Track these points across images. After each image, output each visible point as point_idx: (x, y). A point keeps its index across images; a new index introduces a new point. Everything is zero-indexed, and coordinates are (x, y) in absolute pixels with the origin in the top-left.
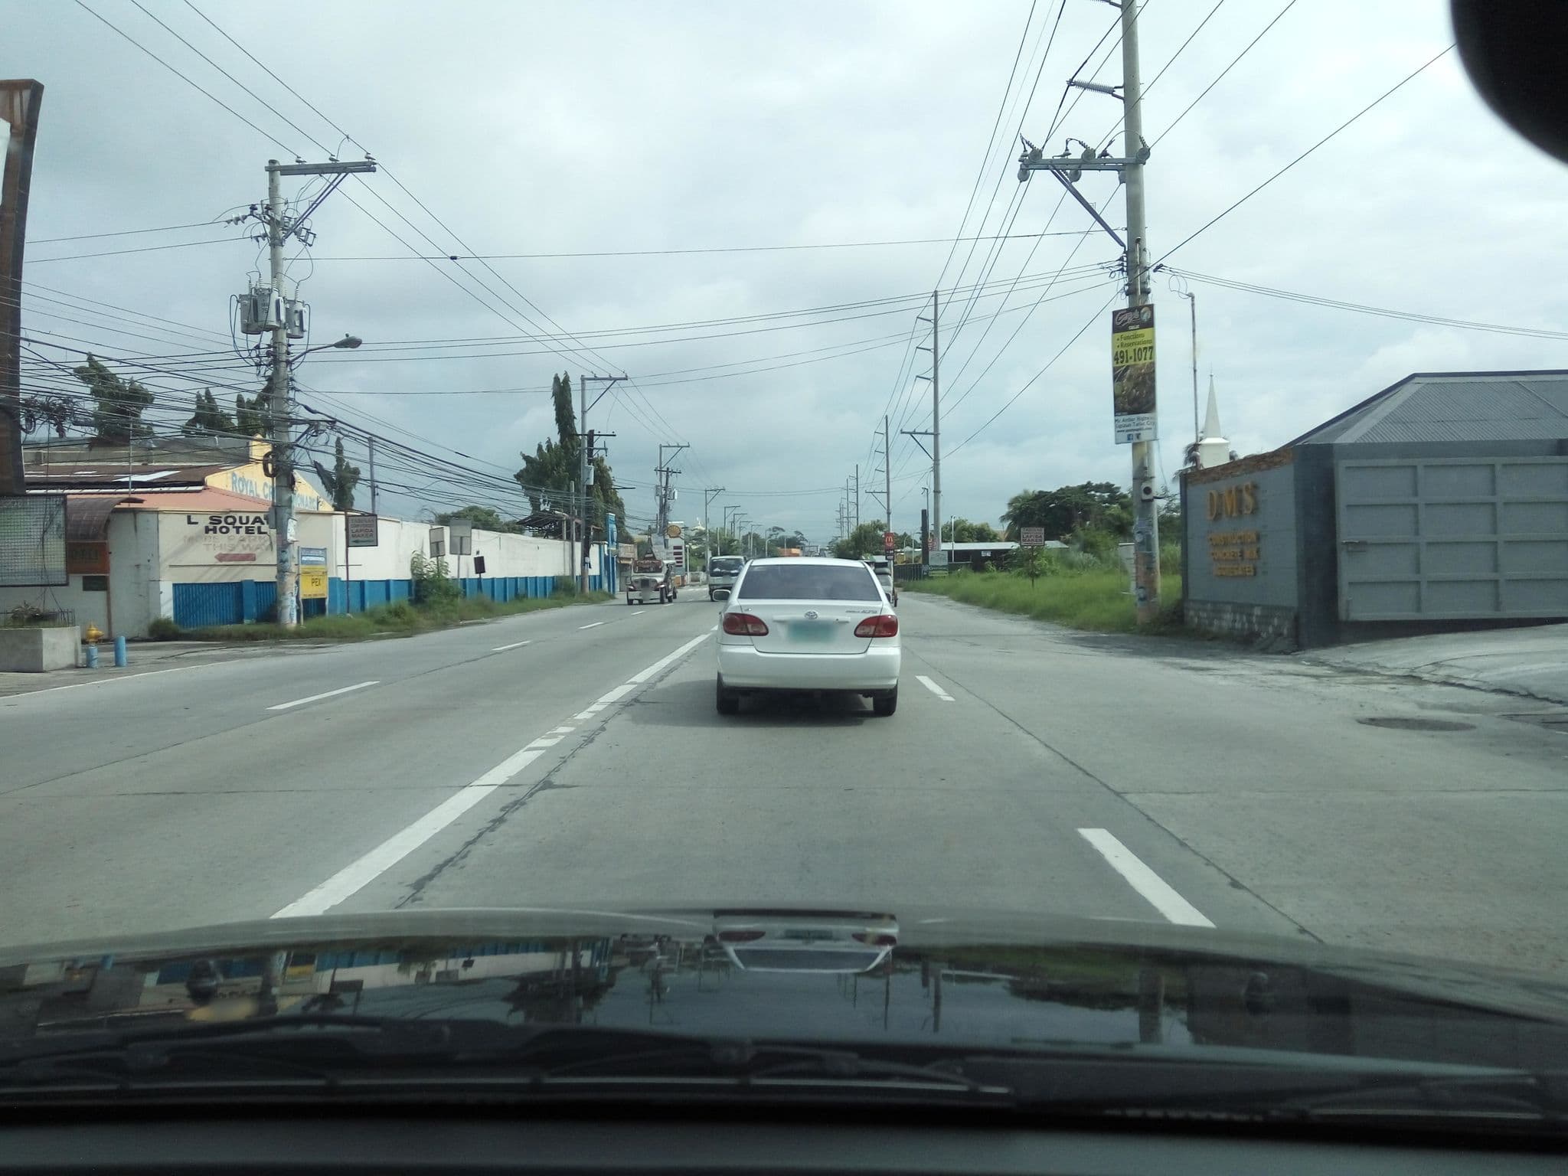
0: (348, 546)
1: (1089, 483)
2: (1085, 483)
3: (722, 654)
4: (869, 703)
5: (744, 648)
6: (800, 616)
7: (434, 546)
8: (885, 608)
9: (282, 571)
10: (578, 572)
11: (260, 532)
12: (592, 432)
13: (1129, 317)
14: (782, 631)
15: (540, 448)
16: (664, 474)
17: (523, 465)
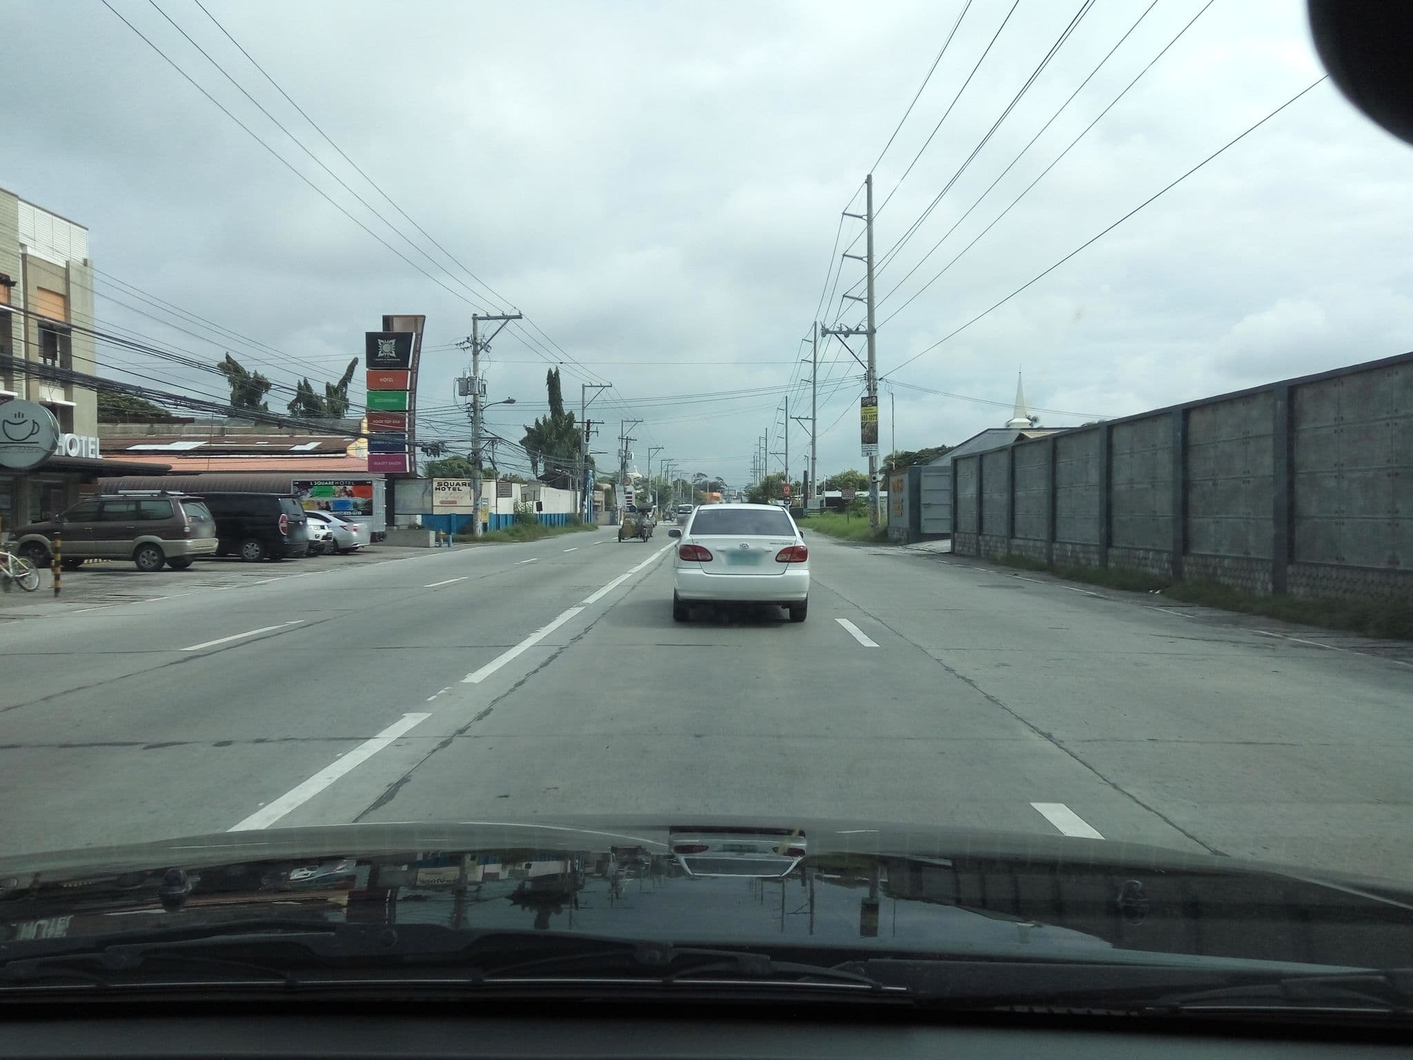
0: (497, 497)
1: (943, 446)
2: (940, 446)
3: (679, 575)
4: (786, 613)
5: (694, 570)
6: (737, 547)
7: (524, 496)
8: (800, 543)
9: (476, 509)
10: (579, 511)
11: (459, 490)
12: (589, 421)
13: (868, 401)
14: (723, 558)
15: (537, 422)
16: (624, 441)
17: (525, 434)
